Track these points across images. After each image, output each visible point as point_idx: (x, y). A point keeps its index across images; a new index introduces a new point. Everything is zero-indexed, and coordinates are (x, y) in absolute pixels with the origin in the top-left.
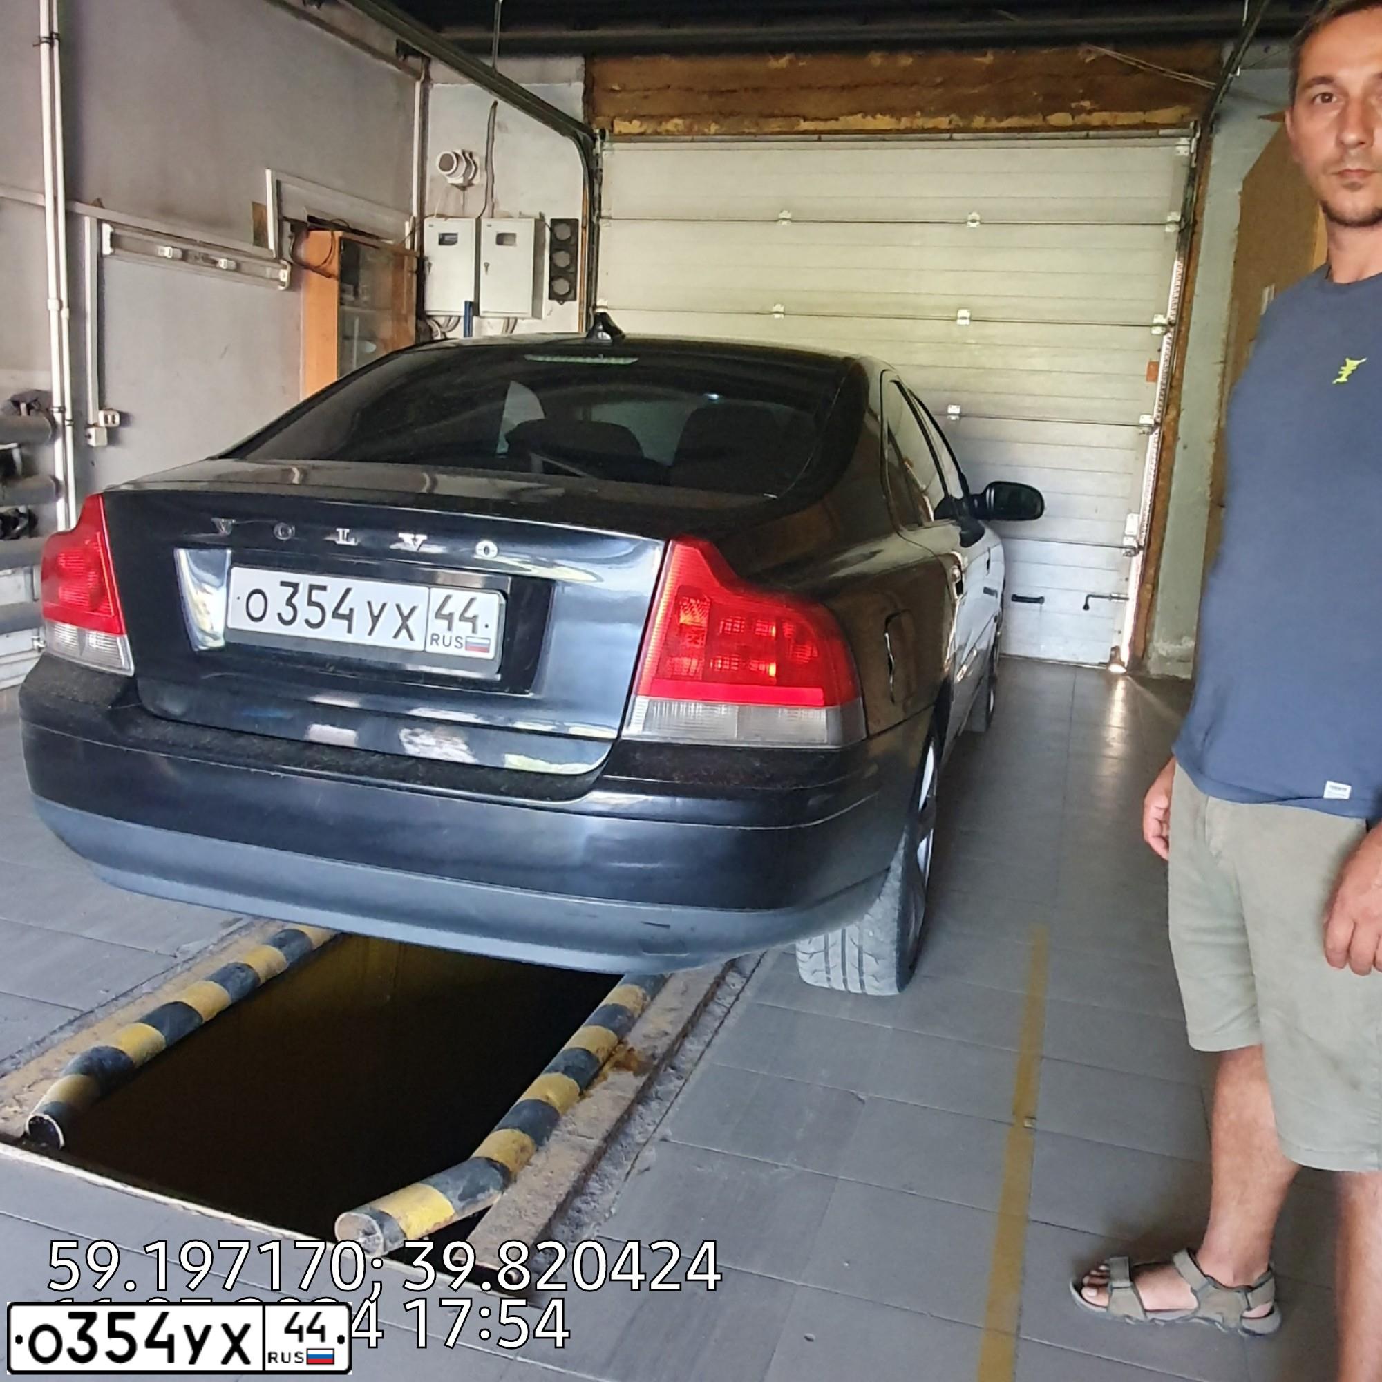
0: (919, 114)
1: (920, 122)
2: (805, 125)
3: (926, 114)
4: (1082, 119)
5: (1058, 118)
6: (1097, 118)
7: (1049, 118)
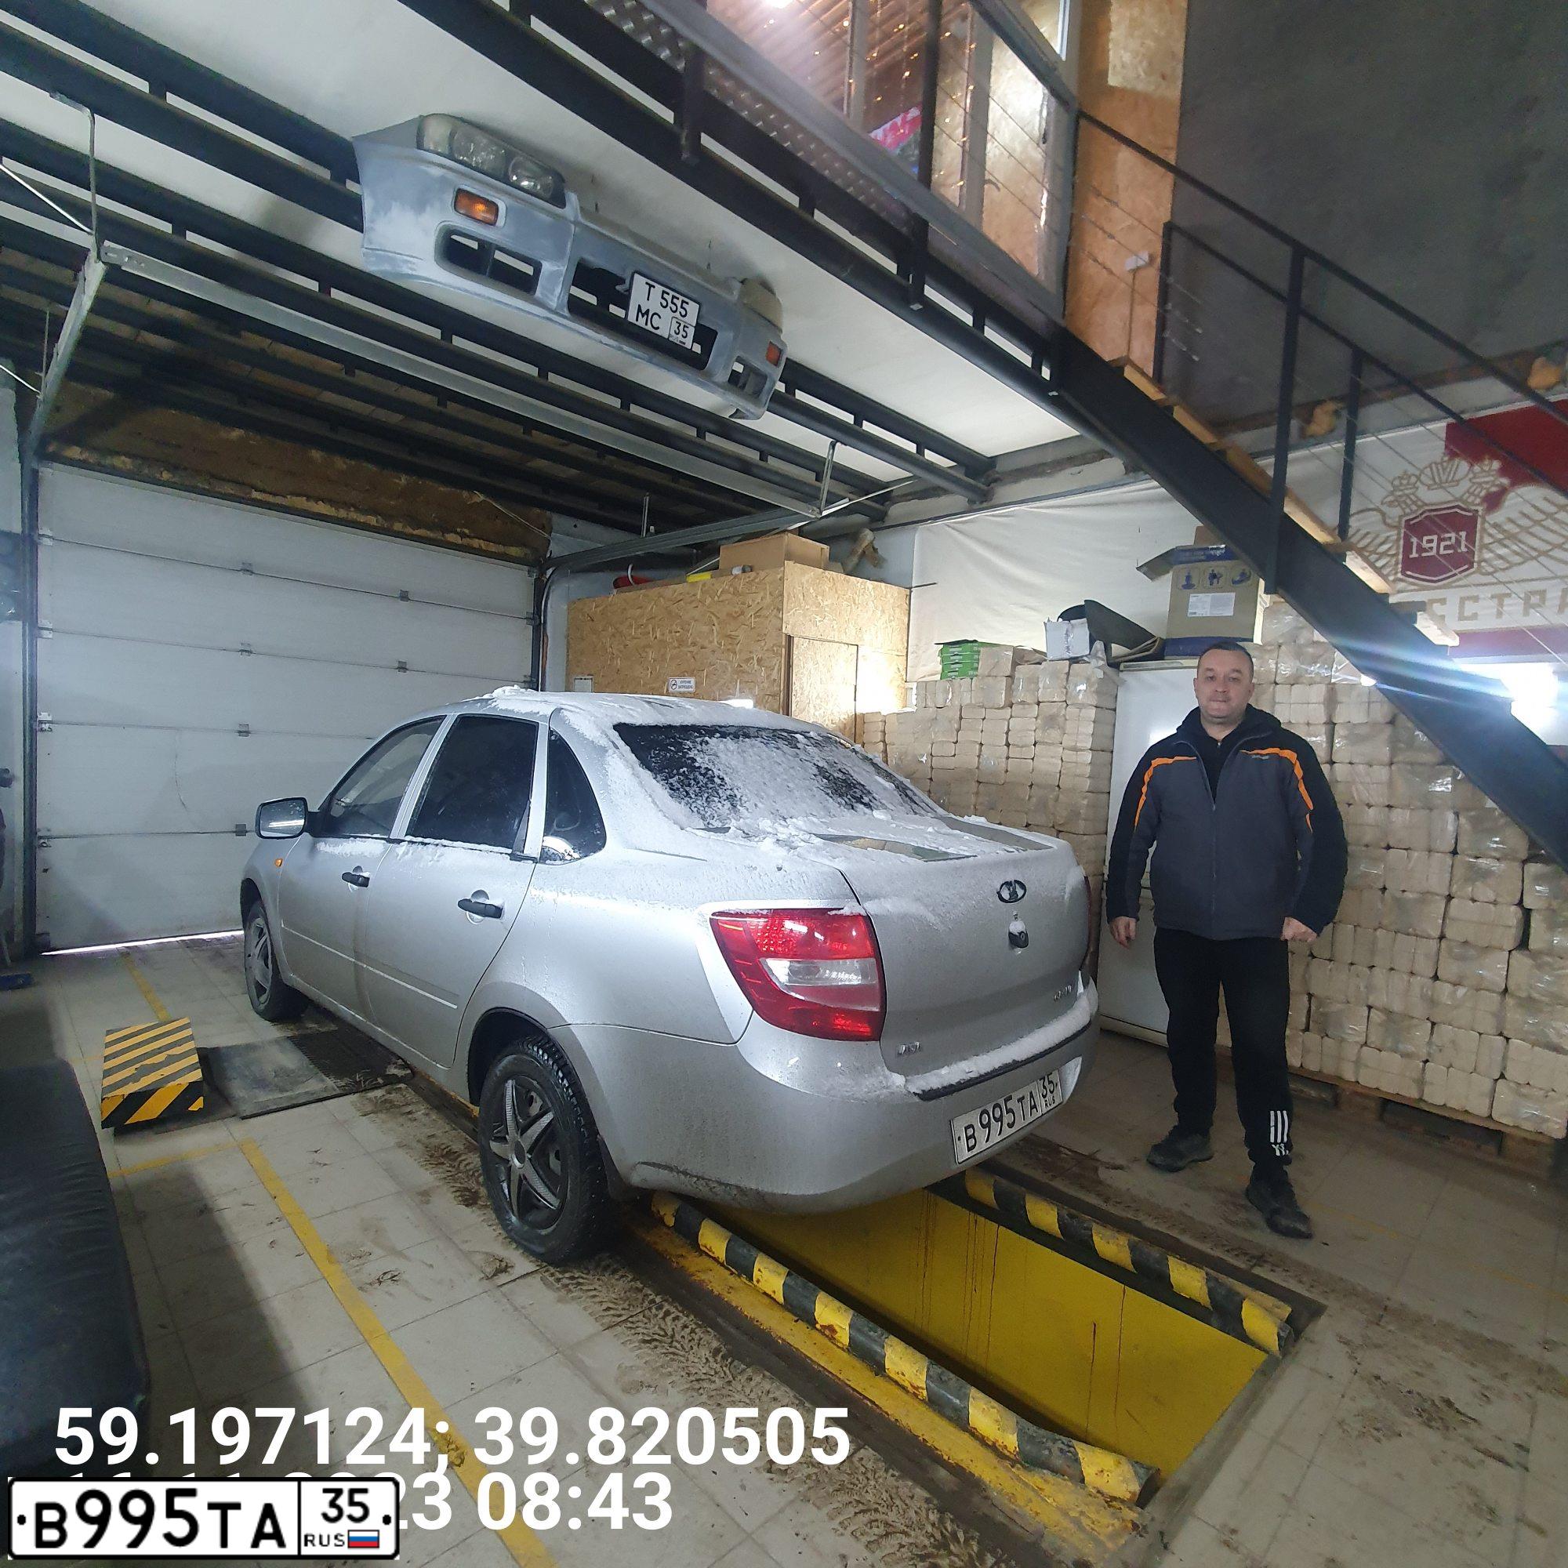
0: (352, 509)
1: (354, 515)
2: (256, 495)
3: (357, 509)
4: (466, 541)
5: (452, 537)
6: (476, 543)
7: (446, 535)
